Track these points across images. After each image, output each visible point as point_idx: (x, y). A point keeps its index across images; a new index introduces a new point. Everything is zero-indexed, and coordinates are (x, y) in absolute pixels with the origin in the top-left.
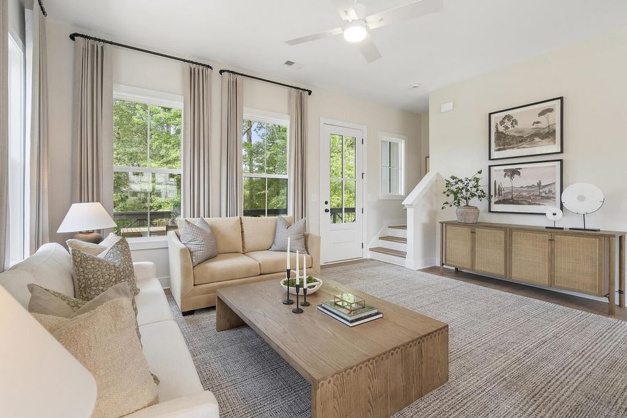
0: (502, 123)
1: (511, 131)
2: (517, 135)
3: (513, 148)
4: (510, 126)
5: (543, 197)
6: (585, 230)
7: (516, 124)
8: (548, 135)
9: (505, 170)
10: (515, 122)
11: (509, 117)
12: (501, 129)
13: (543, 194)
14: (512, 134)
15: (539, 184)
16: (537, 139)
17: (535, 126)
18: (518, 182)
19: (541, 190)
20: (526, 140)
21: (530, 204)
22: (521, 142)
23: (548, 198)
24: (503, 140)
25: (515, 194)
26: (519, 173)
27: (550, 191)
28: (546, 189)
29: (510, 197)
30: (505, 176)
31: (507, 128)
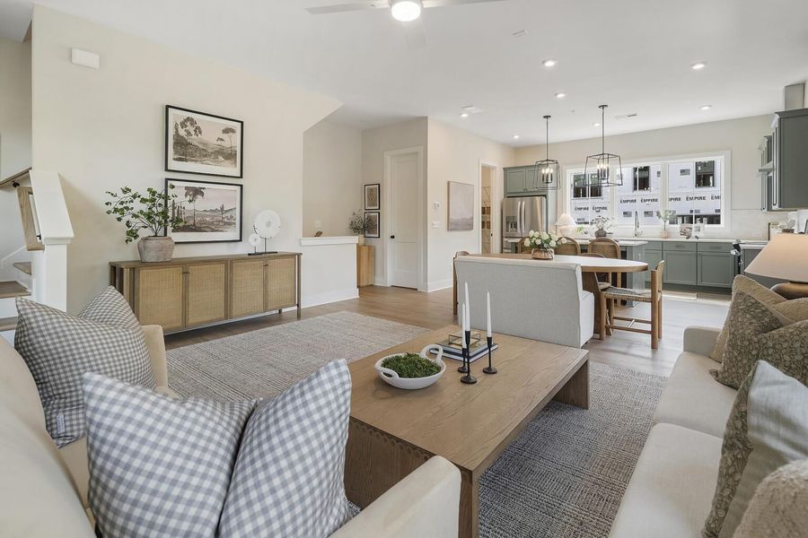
0: (183, 125)
1: (194, 139)
2: (201, 146)
3: (196, 161)
4: (193, 133)
5: (226, 223)
6: (266, 253)
7: (200, 132)
8: (230, 156)
9: (186, 188)
10: (198, 130)
11: (192, 122)
12: (182, 132)
13: (226, 220)
14: (195, 143)
15: (222, 209)
16: (221, 158)
17: (219, 142)
18: (201, 205)
19: (224, 216)
20: (210, 156)
21: (213, 231)
22: (205, 156)
23: (230, 224)
24: (184, 148)
25: (198, 219)
26: (202, 194)
27: (232, 217)
28: (228, 214)
29: (191, 222)
30: (186, 196)
31: (189, 133)
